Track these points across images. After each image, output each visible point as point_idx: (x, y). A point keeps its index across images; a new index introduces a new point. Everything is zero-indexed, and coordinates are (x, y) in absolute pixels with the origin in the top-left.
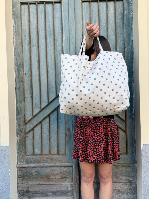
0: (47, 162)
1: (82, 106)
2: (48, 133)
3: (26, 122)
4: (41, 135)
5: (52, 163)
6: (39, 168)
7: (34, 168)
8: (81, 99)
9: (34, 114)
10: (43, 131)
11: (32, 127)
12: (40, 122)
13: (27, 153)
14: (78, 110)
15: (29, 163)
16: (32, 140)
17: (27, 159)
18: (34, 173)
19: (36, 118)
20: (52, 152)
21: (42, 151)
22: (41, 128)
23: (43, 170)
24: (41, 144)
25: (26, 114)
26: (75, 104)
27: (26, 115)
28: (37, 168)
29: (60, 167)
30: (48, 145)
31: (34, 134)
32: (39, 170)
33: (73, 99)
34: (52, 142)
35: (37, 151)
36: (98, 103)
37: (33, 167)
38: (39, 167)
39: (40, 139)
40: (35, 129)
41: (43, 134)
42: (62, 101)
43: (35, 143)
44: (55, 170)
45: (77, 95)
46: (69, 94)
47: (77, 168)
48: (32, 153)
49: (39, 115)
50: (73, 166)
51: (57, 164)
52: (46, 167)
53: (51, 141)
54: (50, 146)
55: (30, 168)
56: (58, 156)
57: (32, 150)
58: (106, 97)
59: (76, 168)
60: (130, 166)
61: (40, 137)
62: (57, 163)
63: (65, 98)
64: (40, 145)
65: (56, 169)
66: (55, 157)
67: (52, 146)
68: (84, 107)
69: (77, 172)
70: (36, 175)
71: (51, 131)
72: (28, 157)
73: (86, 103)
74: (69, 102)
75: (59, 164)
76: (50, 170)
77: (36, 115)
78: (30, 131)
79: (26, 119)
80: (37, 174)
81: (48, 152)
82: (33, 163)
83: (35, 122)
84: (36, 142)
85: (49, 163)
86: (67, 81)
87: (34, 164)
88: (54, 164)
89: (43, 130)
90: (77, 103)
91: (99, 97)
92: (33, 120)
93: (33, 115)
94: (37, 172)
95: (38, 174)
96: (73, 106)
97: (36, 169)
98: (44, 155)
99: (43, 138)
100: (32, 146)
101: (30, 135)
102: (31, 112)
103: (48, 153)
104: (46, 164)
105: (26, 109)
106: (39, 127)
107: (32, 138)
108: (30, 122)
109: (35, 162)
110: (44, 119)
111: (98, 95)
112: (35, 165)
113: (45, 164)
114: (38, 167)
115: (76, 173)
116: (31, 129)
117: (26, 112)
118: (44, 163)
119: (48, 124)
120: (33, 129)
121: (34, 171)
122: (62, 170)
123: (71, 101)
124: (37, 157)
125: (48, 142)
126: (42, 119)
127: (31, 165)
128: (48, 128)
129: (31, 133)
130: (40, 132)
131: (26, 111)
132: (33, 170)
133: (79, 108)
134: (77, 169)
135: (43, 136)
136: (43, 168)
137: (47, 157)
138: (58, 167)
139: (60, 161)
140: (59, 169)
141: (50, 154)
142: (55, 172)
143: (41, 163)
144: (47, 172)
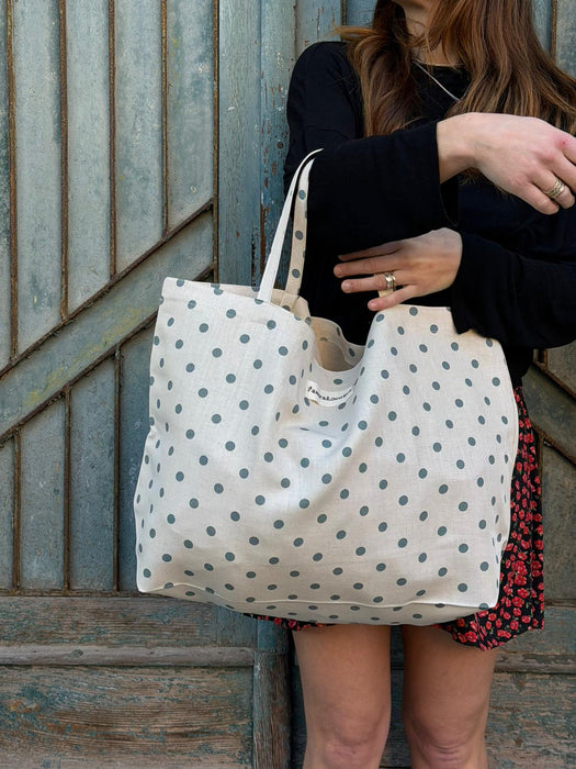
0: (98, 637)
2: (108, 465)
4: (62, 472)
5: (127, 641)
6: (46, 671)
7: (14, 673)
9: (25, 343)
10: (74, 451)
12: (61, 397)
16: (8, 503)
18: (13, 701)
19: (35, 367)
20: (129, 581)
21: (68, 567)
23: (74, 683)
24: (61, 526)
28: (35, 671)
29: (178, 667)
32: (48, 680)
35: (40, 569)
37: (9, 666)
38: (51, 666)
39: (59, 498)
40: (30, 436)
43: (24, 520)
44: (145, 687)
48: (6, 580)
49: (53, 349)
50: (258, 667)
51: (161, 652)
52: (91, 667)
54: (118, 541)
56: (167, 605)
59: (272, 679)
61: (61, 487)
62: (160, 644)
64: (60, 534)
65: (151, 678)
66: (144, 607)
67: (129, 541)
69: (282, 702)
70: (28, 712)
71: (124, 451)
75: (171, 651)
76: (117, 684)
77: (37, 348)
80: (33, 706)
81: (107, 577)
82: (11, 640)
83: (28, 390)
84: (31, 517)
85: (112, 646)
87: (15, 647)
88: (141, 652)
93: (14, 347)
94: (32, 693)
95: (41, 709)
97: (27, 677)
99: (79, 495)
103: (102, 584)
104: (91, 651)
106: (52, 423)
107: (8, 491)
109: (22, 638)
110: (85, 374)
112: (21, 652)
113: (81, 648)
114: (41, 665)
115: (273, 706)
118: (81, 642)
119: (109, 406)
120: (13, 437)
121: (15, 689)
122: (185, 686)
124: (38, 602)
126: (73, 372)
127: (2, 651)
128: (110, 430)
129: (3, 458)
132: (13, 681)
134: (280, 684)
135: (74, 483)
136: (72, 674)
137: (96, 606)
138: (163, 667)
139: (177, 630)
140: (167, 682)
141: (118, 589)
142: (142, 698)
143: (60, 641)
144: (94, 698)
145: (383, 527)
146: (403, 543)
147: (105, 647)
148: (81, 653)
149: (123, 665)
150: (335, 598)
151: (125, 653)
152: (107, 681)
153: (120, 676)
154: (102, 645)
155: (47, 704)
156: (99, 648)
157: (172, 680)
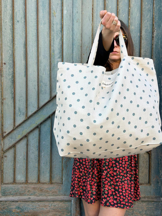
0: (34, 194)
1: (94, 145)
2: (37, 153)
3: (5, 135)
4: (26, 154)
5: (41, 195)
6: (22, 203)
7: (14, 203)
8: (95, 134)
9: (17, 124)
10: (29, 149)
11: (13, 142)
12: (26, 136)
13: (4, 180)
14: (88, 150)
15: (7, 195)
16: (13, 161)
17: (4, 189)
18: (14, 210)
19: (19, 129)
20: (42, 180)
21: (27, 177)
22: (27, 145)
23: (28, 205)
24: (25, 167)
25: (4, 123)
26: (84, 142)
27: (4, 125)
28: (19, 203)
29: (53, 201)
30: (37, 169)
31: (16, 153)
32: (22, 205)
33: (81, 134)
34: (42, 165)
35: (20, 178)
36: (119, 139)
37: (13, 201)
38: (23, 201)
39: (25, 161)
40: (18, 146)
41: (29, 153)
42: (62, 138)
43: (16, 166)
44: (45, 206)
45: (88, 128)
46: (75, 126)
47: (78, 203)
48: (12, 181)
49: (24, 125)
50: (73, 201)
51: (49, 198)
52: (32, 201)
53: (40, 164)
54: (39, 171)
55: (8, 202)
56: (51, 186)
57: (12, 176)
59: (76, 204)
60: (153, 201)
61: (25, 158)
62: (49, 196)
63: (68, 132)
64: (25, 169)
65: (47, 204)
66: (45, 187)
67: (42, 171)
68: (98, 146)
69: (78, 209)
70: (17, 212)
71: (41, 149)
72: (7, 186)
73: (101, 139)
74: (75, 139)
75: (52, 197)
76: (39, 205)
77: (20, 125)
78: (10, 148)
79: (4, 131)
80: (19, 211)
81: (36, 179)
82: (13, 195)
83: (18, 135)
84: (18, 165)
85: (37, 196)
86: (70, 106)
87: (14, 197)
88: (44, 198)
89: (29, 147)
90: (88, 140)
91: (121, 129)
92: (15, 132)
93: (14, 125)
94: (19, 208)
95: (21, 212)
96: (81, 145)
97: (17, 204)
98: (30, 183)
99: (29, 159)
100: (11, 171)
101: (10, 154)
102: (12, 121)
103: (35, 181)
104: (33, 197)
105: (4, 116)
106: (23, 143)
107: (13, 159)
108: (10, 135)
109: (16, 194)
110: (31, 131)
111: (119, 127)
112: (16, 198)
113: (30, 197)
114: (20, 201)
115: (76, 210)
116: (11, 145)
117: (4, 121)
118: (30, 195)
119: (37, 139)
120: (14, 146)
121: (14, 207)
122: (55, 206)
123: (78, 137)
124: (20, 186)
125: (37, 164)
126: (28, 130)
127: (11, 198)
128: (37, 144)
129: (12, 151)
130: (25, 151)
131: (4, 118)
132: (14, 205)
133: (91, 147)
134: (78, 205)
135: (29, 157)
136: (28, 203)
137: (34, 186)
138: (50, 201)
139: (53, 192)
140: (51, 205)
141: (39, 182)
142: (45, 209)
143: (25, 195)
144: (33, 209)
147: (36, 196)
148: (30, 198)
149: (40, 201)
151: (41, 198)
152: (36, 204)
153: (39, 203)
154: (35, 196)
155: (22, 210)
156: (34, 197)
157: (52, 204)
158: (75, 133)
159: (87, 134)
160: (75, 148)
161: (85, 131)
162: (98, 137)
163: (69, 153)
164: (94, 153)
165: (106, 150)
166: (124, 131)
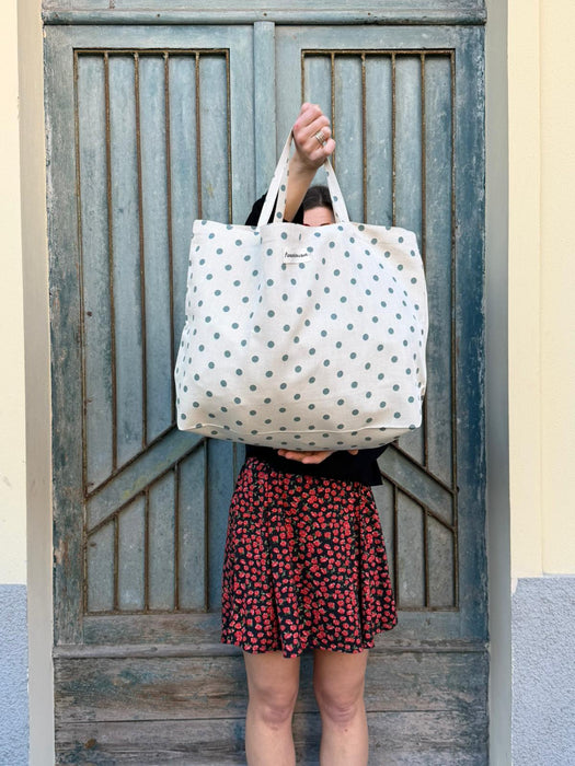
1: (253, 413)
8: (253, 388)
14: (239, 423)
26: (231, 405)
33: (224, 384)
36: (312, 407)
42: (186, 389)
45: (239, 372)
46: (211, 365)
58: (342, 389)
63: (197, 377)
68: (262, 415)
73: (268, 401)
74: (209, 394)
86: (208, 319)
90: (238, 400)
91: (319, 387)
96: (224, 410)
111: (312, 380)
123: (217, 391)
133: (245, 417)
145: (340, 374)
146: (354, 385)
150: (312, 428)
158: (210, 381)
159: (236, 388)
160: (212, 416)
161: (231, 379)
162: (260, 396)
163: (199, 426)
164: (254, 432)
165: (283, 429)
166: (326, 391)
